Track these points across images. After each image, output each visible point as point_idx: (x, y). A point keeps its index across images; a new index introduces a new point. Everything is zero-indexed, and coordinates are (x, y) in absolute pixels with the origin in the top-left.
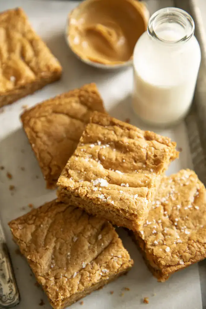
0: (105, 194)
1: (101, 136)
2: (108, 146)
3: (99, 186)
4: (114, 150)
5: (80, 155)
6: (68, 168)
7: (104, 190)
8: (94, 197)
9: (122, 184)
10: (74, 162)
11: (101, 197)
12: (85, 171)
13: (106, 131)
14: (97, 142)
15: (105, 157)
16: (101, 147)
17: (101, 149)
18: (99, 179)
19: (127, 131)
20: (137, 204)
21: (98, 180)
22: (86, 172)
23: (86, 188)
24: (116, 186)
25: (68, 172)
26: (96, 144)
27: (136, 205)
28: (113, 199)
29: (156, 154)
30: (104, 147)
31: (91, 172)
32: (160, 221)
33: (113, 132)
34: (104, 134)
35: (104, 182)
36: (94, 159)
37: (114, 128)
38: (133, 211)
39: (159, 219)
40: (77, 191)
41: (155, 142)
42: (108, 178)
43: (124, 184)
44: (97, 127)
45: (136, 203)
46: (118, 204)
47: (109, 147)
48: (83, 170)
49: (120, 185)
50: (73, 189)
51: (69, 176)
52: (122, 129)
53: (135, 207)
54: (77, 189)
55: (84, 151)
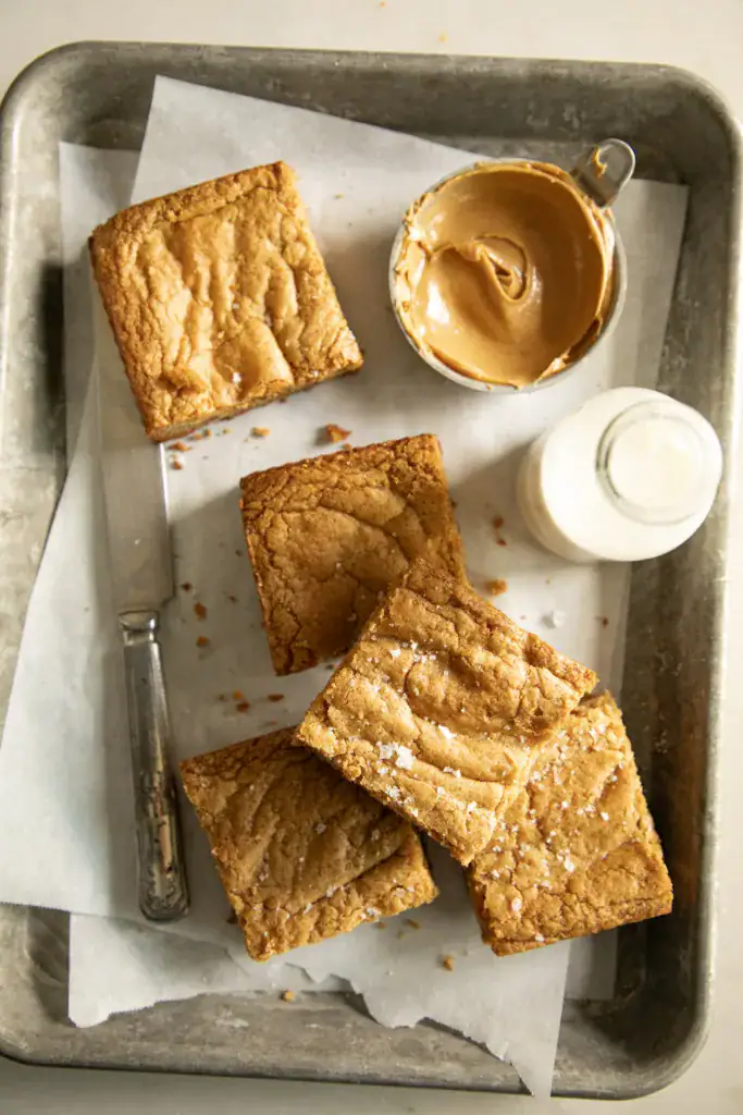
0: (403, 789)
1: (420, 630)
2: (433, 657)
3: (391, 762)
4: (446, 673)
5: (361, 670)
6: (329, 701)
7: (402, 777)
8: (375, 789)
9: (446, 770)
10: (343, 690)
11: (393, 793)
12: (366, 717)
13: (435, 620)
14: (407, 641)
15: (421, 690)
16: (417, 658)
17: (414, 664)
18: (396, 744)
19: (486, 630)
20: (471, 827)
21: (393, 746)
22: (369, 721)
23: (361, 760)
24: (433, 770)
25: (326, 713)
26: (405, 645)
27: (469, 830)
28: (418, 803)
29: (541, 708)
30: (424, 659)
31: (381, 723)
32: (515, 829)
33: (451, 627)
34: (428, 627)
35: (406, 758)
36: (395, 688)
37: (457, 616)
38: (459, 842)
39: (515, 824)
40: (339, 761)
41: (545, 672)
42: (418, 746)
43: (451, 770)
44: (416, 604)
45: (468, 823)
46: (428, 819)
47: (434, 662)
48: (361, 716)
49: (441, 769)
50: (332, 756)
51: (327, 722)
52: (476, 621)
53: (464, 833)
54: (343, 757)
55: (373, 662)
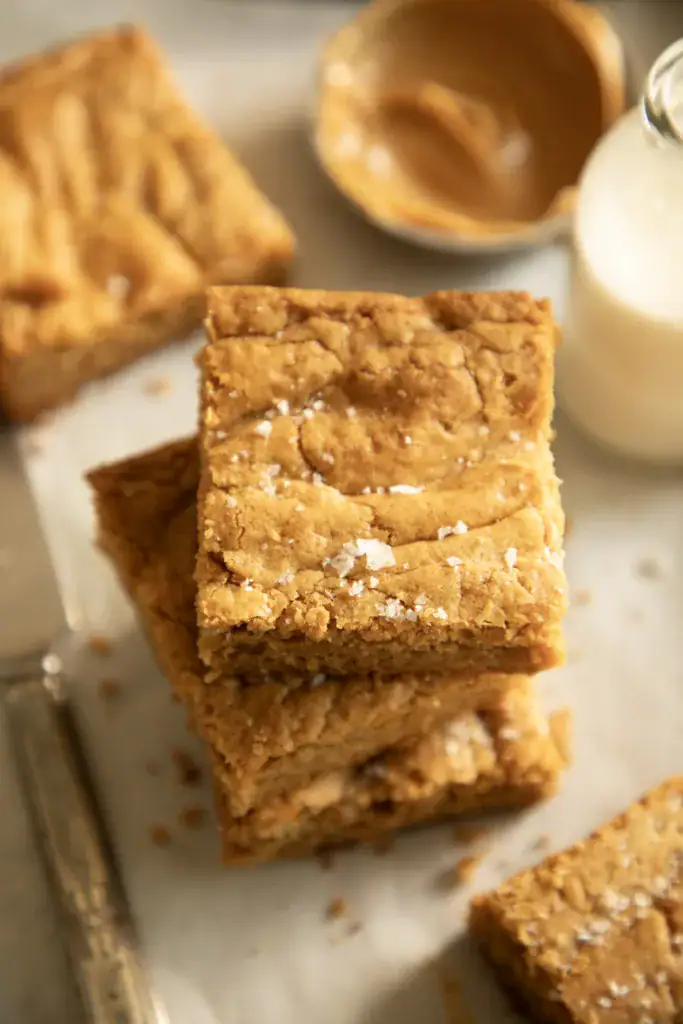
0: (401, 595)
1: (276, 376)
2: (318, 405)
3: (360, 572)
4: (351, 412)
5: (233, 480)
6: (216, 548)
7: (388, 580)
8: (365, 622)
9: (441, 533)
10: (227, 519)
11: (392, 610)
12: (283, 535)
13: (289, 354)
14: (270, 406)
15: (332, 452)
16: (298, 420)
17: (300, 429)
18: (349, 545)
19: (365, 322)
20: (530, 583)
21: (347, 552)
22: (292, 537)
23: (316, 596)
24: (424, 546)
25: (223, 566)
26: (270, 414)
27: (529, 590)
28: (438, 600)
29: (509, 371)
30: (308, 413)
31: (310, 530)
33: (315, 347)
34: (287, 368)
35: (377, 553)
36: (295, 477)
37: (314, 330)
38: (528, 614)
40: (288, 621)
41: (483, 327)
42: (381, 527)
43: (448, 529)
44: (248, 349)
45: (522, 582)
46: (465, 612)
47: (325, 410)
48: (276, 536)
49: (433, 538)
50: (272, 620)
51: (234, 579)
52: (343, 321)
53: (528, 598)
54: (287, 613)
55: (241, 459)
